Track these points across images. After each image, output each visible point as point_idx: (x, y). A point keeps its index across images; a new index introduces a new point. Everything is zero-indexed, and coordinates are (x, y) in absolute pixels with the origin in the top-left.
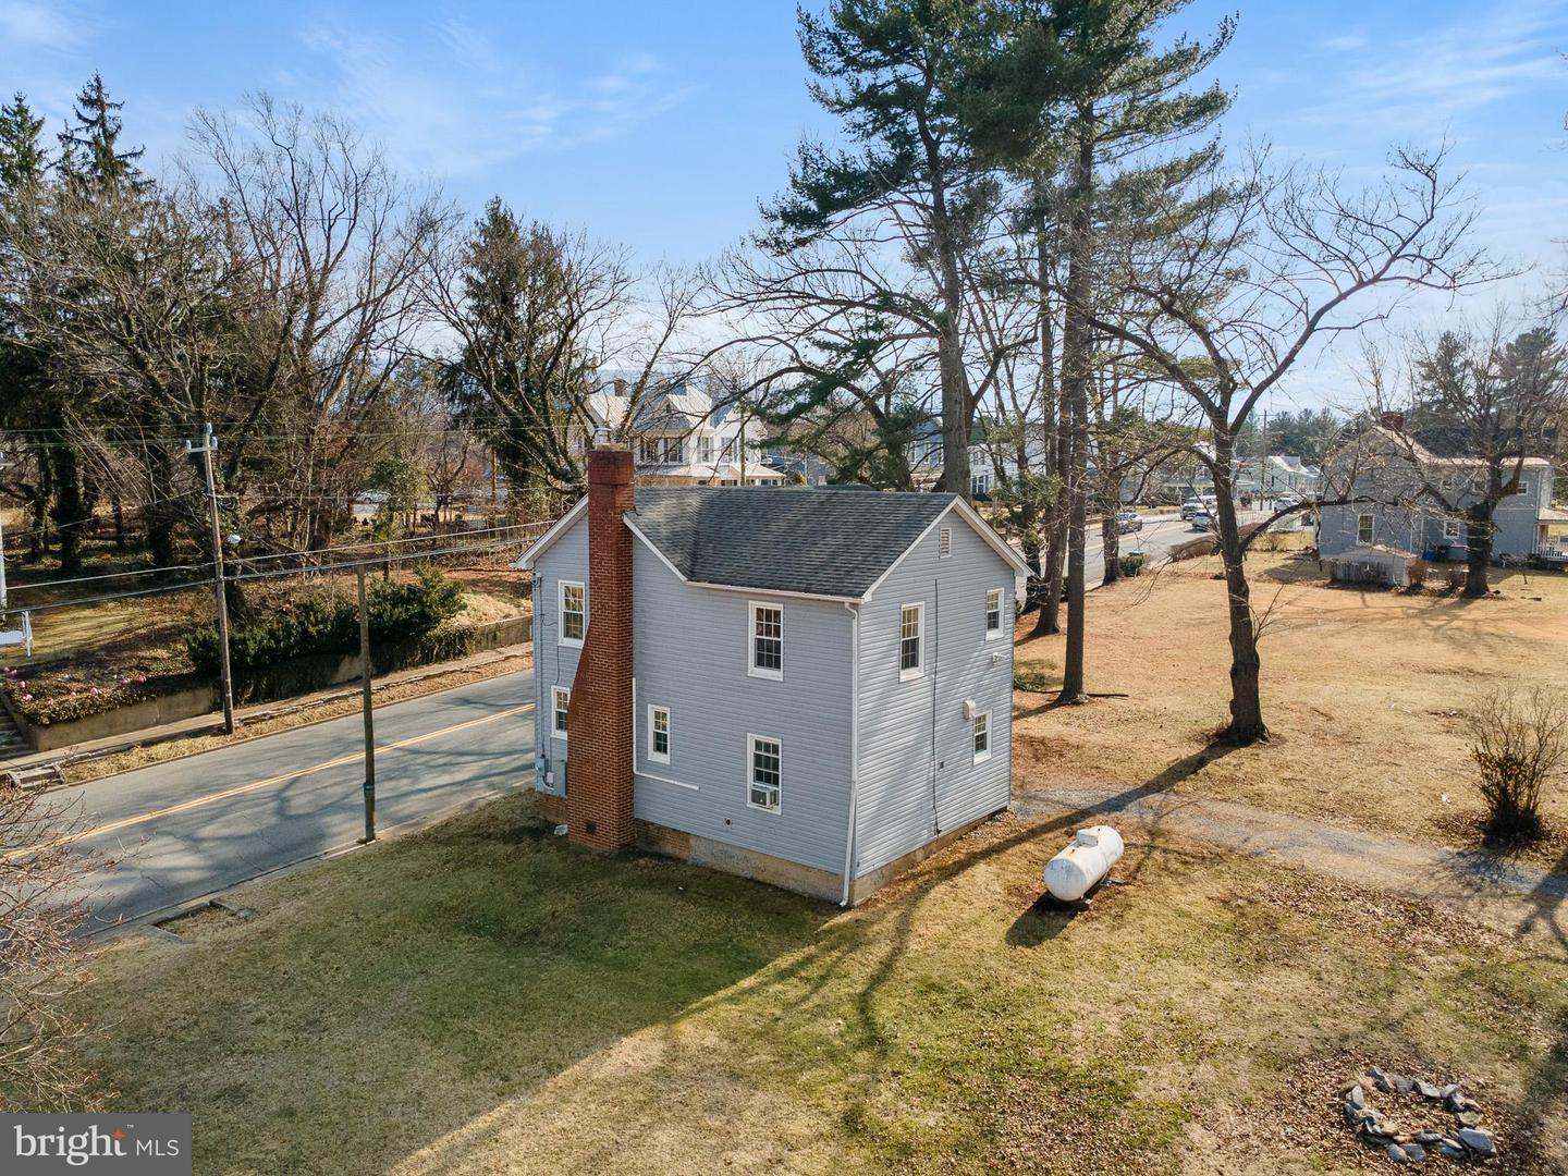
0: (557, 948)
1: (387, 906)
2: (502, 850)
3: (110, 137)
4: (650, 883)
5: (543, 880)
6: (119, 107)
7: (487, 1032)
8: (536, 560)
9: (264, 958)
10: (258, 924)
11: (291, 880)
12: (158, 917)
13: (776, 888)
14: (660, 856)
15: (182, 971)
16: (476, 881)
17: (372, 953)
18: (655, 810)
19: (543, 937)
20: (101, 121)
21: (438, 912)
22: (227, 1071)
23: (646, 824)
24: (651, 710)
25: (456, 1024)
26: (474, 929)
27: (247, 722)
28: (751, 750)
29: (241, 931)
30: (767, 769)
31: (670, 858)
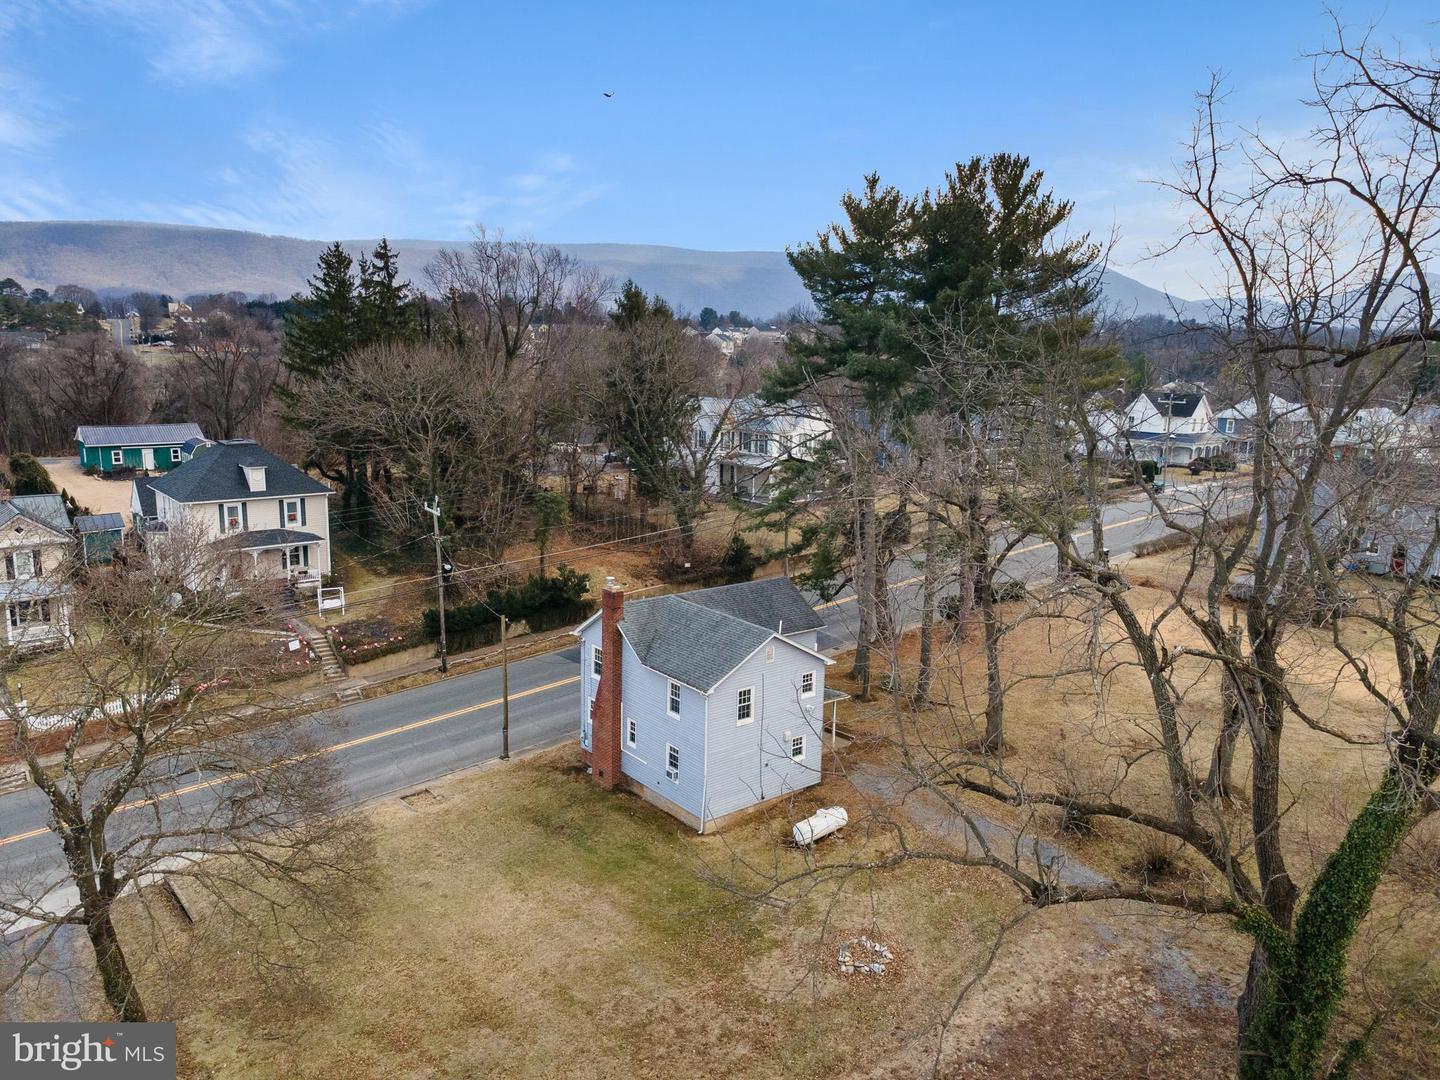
0: (569, 837)
1: (501, 804)
2: (561, 778)
3: (391, 276)
4: (620, 809)
5: (574, 800)
6: (396, 256)
7: (526, 874)
8: (583, 631)
9: (445, 824)
10: (444, 806)
11: (461, 781)
12: (402, 795)
13: (676, 819)
14: (631, 793)
15: (411, 826)
16: (543, 795)
17: (490, 828)
18: (630, 770)
19: (565, 830)
20: (386, 267)
21: (524, 811)
22: (424, 876)
23: (626, 776)
24: (629, 721)
25: (515, 869)
26: (536, 822)
27: (454, 666)
28: (668, 751)
29: (437, 808)
30: (674, 761)
31: (635, 795)
